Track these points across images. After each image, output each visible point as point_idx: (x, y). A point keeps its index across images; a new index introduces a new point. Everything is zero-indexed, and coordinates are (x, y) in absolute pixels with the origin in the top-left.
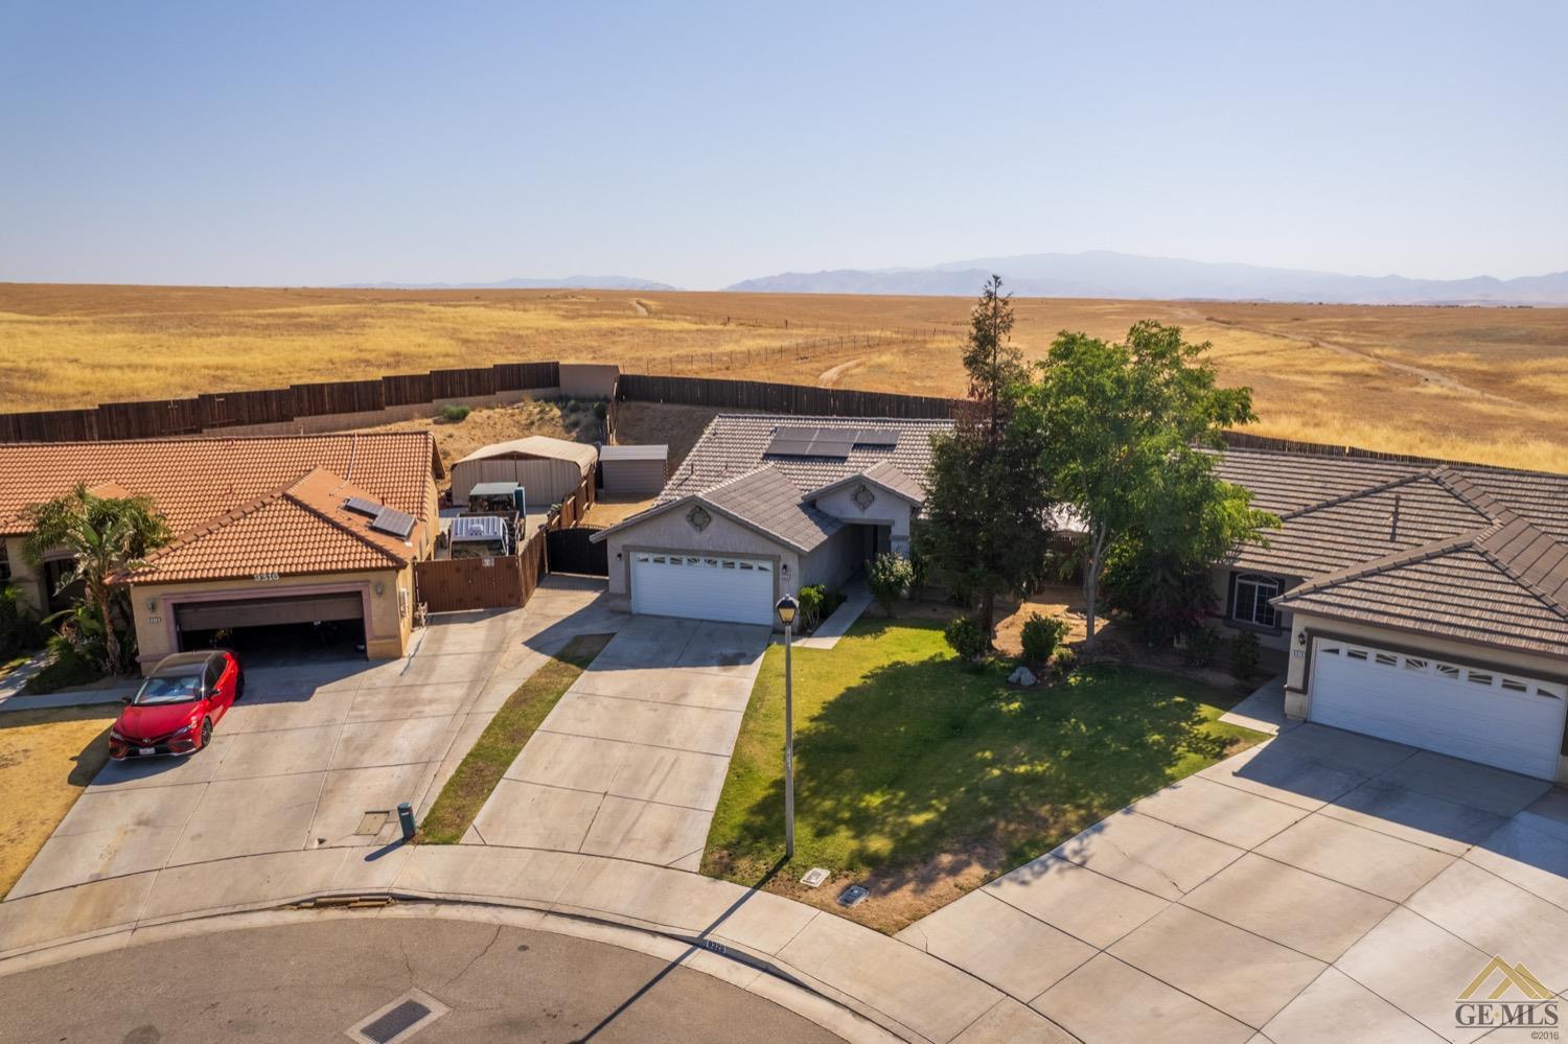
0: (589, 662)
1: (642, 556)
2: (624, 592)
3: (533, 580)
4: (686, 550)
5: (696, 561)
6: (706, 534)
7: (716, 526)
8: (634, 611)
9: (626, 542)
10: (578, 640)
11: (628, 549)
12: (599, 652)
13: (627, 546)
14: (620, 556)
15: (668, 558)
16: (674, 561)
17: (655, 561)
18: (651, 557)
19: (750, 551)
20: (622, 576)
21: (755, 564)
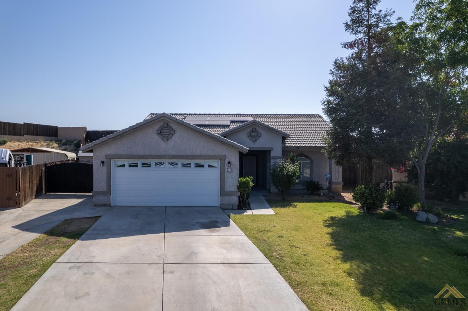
0: (81, 235)
1: (120, 162)
2: (105, 189)
3: (32, 195)
4: (155, 155)
5: (161, 164)
6: (171, 143)
7: (179, 137)
8: (113, 204)
9: (109, 153)
10: (68, 222)
11: (110, 158)
12: (89, 228)
13: (109, 155)
14: (103, 162)
15: (140, 162)
16: (145, 165)
17: (130, 166)
18: (127, 162)
19: (203, 154)
20: (105, 178)
21: (206, 163)
